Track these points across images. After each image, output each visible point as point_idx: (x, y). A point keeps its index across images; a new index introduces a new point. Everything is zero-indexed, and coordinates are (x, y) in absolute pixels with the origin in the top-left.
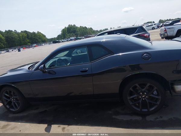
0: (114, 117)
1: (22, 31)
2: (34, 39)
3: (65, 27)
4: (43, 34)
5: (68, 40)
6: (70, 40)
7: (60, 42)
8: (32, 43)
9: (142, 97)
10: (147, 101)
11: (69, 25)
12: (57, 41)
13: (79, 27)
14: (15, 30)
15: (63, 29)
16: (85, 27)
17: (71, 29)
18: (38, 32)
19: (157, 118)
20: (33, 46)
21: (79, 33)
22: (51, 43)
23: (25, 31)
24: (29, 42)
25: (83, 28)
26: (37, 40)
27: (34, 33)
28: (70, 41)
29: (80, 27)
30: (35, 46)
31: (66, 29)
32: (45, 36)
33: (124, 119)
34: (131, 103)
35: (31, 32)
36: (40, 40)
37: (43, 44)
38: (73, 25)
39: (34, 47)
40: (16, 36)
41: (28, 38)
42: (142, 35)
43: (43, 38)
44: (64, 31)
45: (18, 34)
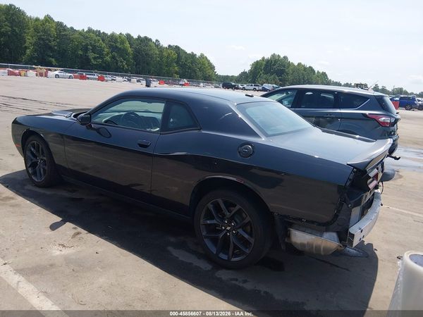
0: (170, 248)
1: (169, 46)
2: (190, 68)
3: (263, 58)
4: (211, 61)
5: (257, 88)
6: (261, 88)
7: (238, 88)
8: (183, 76)
9: (225, 228)
10: (232, 239)
11: (273, 56)
12: (233, 84)
13: (296, 64)
14: (157, 40)
15: (257, 62)
16: (310, 67)
17: (274, 65)
18: (202, 56)
19: (237, 280)
20: (181, 83)
21: (290, 77)
22: (219, 84)
23: (177, 48)
24: (177, 73)
25: (305, 69)
26: (195, 71)
27: (193, 55)
28: (260, 91)
29: (299, 64)
30: (183, 83)
31: (264, 63)
32: (213, 68)
33: (181, 258)
34: (204, 233)
35: (188, 52)
36: (199, 74)
37: (202, 84)
38: (282, 57)
39: (183, 85)
40: (156, 54)
41: (177, 63)
42: (374, 117)
43: (209, 72)
44: (257, 66)
45: (161, 49)
